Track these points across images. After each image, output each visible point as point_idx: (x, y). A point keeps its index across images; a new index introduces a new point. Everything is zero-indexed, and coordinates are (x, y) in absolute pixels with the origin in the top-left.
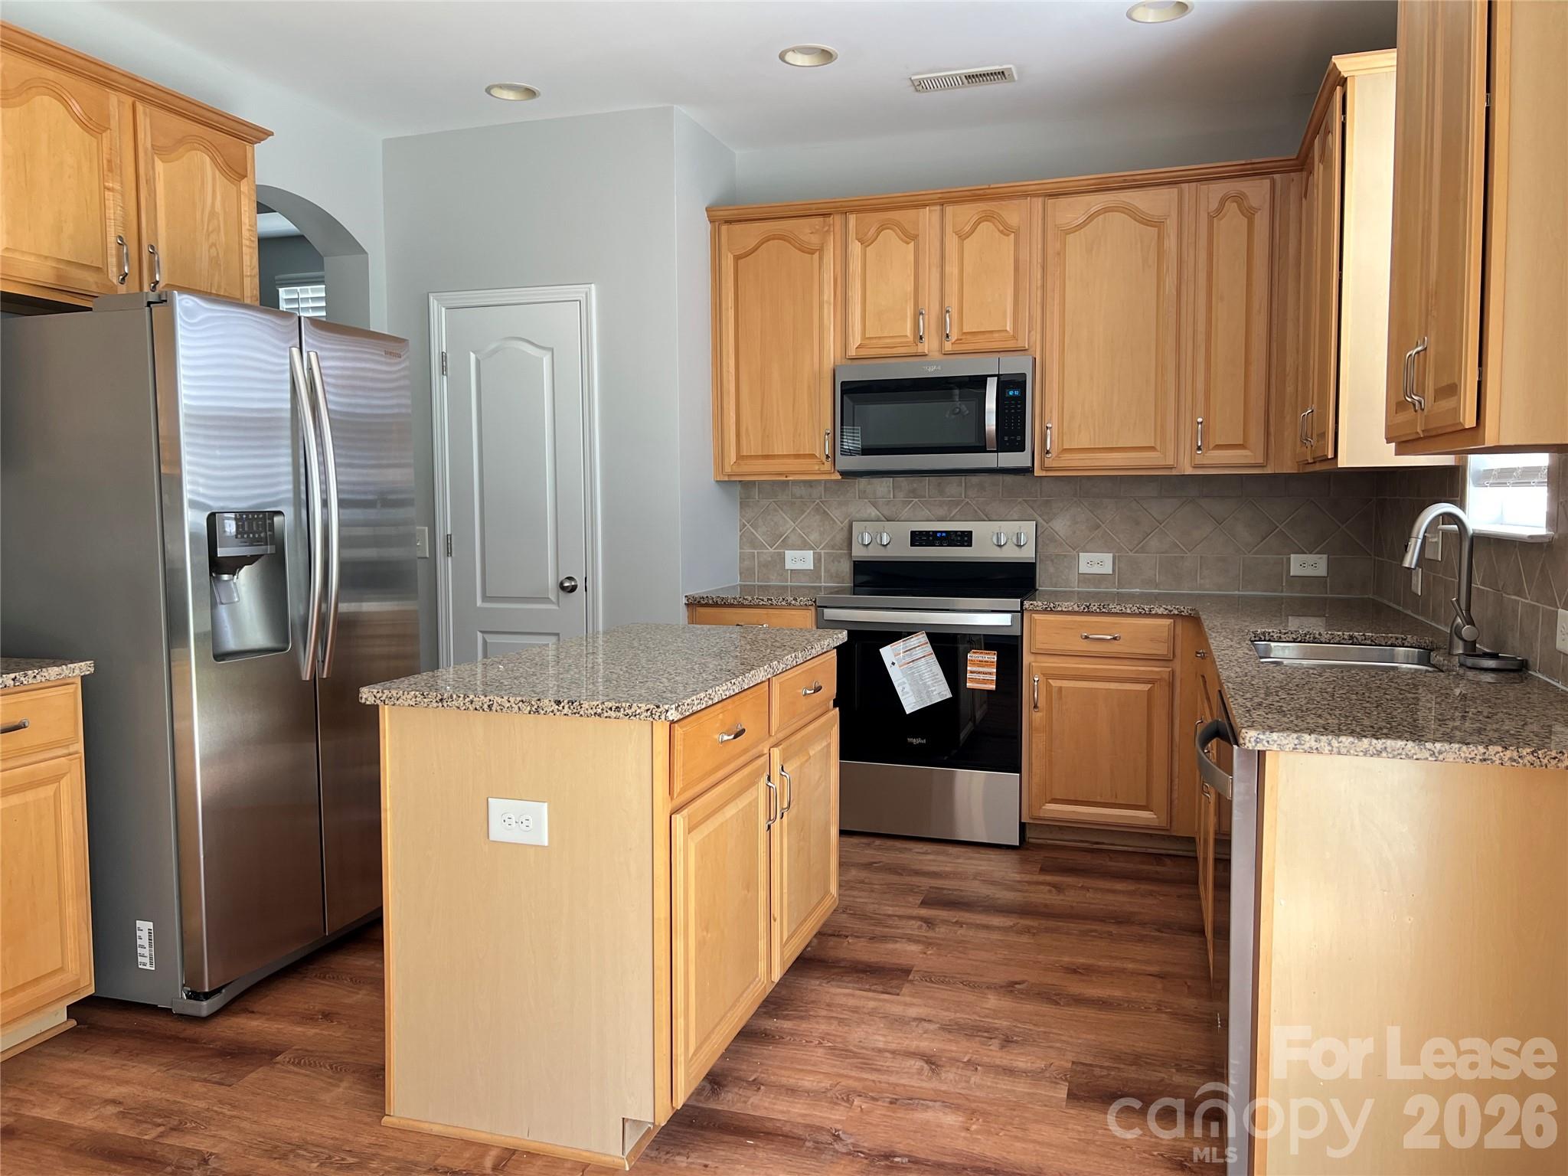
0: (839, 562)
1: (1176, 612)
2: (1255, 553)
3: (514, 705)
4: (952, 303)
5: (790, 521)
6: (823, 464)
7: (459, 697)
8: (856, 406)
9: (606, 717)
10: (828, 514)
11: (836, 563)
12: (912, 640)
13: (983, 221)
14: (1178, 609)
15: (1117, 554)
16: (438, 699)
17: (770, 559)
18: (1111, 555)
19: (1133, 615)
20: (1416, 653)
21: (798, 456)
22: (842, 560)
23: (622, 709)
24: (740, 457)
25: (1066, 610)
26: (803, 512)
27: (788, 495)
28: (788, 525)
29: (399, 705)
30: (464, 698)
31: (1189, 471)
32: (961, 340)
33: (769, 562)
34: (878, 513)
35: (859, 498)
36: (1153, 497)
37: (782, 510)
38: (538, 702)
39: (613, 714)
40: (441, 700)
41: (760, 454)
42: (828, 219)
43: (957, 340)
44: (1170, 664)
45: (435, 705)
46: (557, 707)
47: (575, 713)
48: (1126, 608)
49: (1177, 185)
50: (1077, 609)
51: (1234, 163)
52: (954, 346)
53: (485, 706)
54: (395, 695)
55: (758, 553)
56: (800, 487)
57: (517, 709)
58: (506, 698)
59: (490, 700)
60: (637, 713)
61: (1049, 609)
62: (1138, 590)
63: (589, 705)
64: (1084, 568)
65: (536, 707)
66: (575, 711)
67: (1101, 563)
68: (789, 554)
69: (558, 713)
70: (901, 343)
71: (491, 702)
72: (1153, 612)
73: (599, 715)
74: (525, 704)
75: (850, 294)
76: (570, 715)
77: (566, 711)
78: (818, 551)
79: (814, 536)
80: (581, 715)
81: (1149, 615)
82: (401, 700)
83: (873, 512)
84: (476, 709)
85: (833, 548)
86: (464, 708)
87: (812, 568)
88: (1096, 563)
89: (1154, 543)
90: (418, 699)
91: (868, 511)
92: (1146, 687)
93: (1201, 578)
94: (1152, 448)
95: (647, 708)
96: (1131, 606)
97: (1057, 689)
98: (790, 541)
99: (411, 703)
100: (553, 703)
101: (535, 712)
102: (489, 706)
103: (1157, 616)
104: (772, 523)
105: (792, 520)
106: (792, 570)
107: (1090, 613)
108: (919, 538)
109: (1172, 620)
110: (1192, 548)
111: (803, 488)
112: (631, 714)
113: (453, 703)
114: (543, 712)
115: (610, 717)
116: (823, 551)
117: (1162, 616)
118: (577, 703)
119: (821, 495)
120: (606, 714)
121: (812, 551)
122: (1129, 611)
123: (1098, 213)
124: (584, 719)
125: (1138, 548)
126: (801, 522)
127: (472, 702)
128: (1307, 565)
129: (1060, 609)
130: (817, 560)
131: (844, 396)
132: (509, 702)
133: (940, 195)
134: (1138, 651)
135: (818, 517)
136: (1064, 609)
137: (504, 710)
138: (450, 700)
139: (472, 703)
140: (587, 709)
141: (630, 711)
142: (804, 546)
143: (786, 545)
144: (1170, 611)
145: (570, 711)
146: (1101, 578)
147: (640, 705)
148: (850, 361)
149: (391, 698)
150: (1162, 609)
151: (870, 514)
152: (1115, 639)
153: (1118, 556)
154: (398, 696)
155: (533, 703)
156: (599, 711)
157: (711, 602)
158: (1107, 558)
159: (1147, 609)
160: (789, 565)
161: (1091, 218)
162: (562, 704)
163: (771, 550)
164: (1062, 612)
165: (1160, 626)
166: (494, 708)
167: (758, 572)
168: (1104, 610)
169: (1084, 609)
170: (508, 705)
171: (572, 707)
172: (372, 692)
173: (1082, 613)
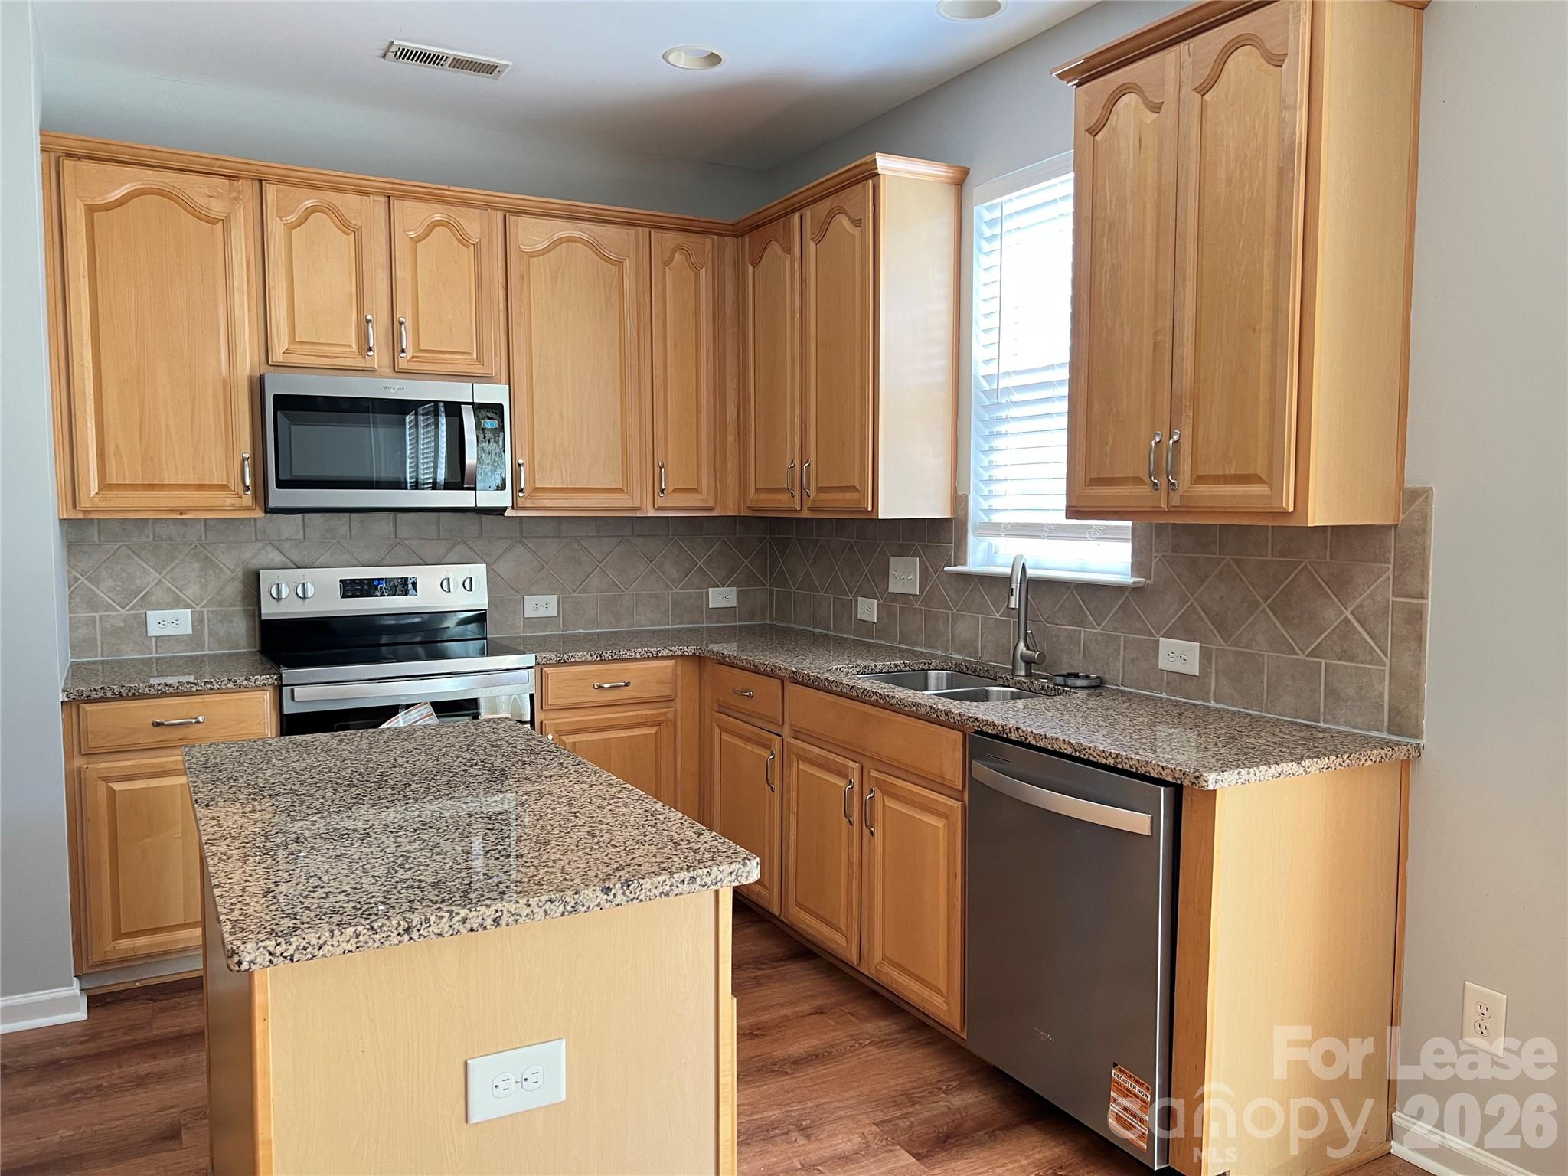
0: (231, 622)
1: (680, 653)
2: (681, 589)
3: (537, 910)
4: (405, 314)
5: (151, 570)
6: (241, 497)
7: (441, 917)
8: (292, 427)
9: (676, 895)
10: (211, 561)
11: (226, 623)
12: (412, 712)
13: (439, 226)
14: (681, 649)
15: (561, 596)
16: (401, 930)
17: (122, 624)
18: (556, 596)
19: (643, 659)
20: (945, 675)
21: (200, 487)
22: (234, 620)
23: (698, 879)
24: (104, 486)
25: (579, 660)
26: (173, 558)
27: (148, 537)
28: (148, 576)
29: (324, 956)
30: (451, 918)
31: (651, 513)
32: (417, 357)
33: (121, 628)
34: (284, 558)
35: (256, 539)
36: (593, 537)
37: (138, 556)
38: (576, 896)
39: (685, 888)
40: (408, 930)
41: (139, 482)
42: (235, 182)
43: (413, 357)
44: (671, 704)
45: (395, 941)
46: (605, 897)
47: (632, 900)
48: (636, 653)
49: (635, 228)
50: (590, 658)
51: (659, 214)
52: (410, 363)
53: (489, 922)
54: (314, 941)
55: (100, 616)
56: (168, 526)
57: (541, 912)
58: (523, 901)
59: (497, 911)
60: (718, 879)
61: (562, 661)
62: (582, 631)
63: (652, 884)
64: (529, 613)
65: (572, 904)
66: (632, 896)
67: (546, 606)
68: (153, 616)
69: (607, 906)
70: (344, 353)
71: (499, 914)
72: (660, 655)
73: (667, 895)
74: (556, 903)
75: (272, 284)
76: (624, 903)
77: (618, 900)
78: (198, 609)
79: (192, 591)
80: (641, 900)
81: (657, 658)
82: (326, 948)
83: (278, 558)
84: (472, 930)
85: (220, 604)
86: (451, 932)
87: (191, 633)
88: (541, 606)
89: (595, 581)
90: (361, 938)
91: (270, 556)
92: (653, 730)
93: (637, 615)
94: (620, 490)
95: (730, 870)
96: (640, 650)
97: (571, 745)
98: (153, 598)
99: (349, 947)
100: (599, 893)
101: (571, 912)
102: (494, 920)
103: (663, 658)
104: (124, 575)
105: (156, 570)
106: (157, 637)
107: (602, 661)
108: (352, 588)
109: (674, 661)
110: (628, 586)
111: (171, 527)
112: (710, 883)
113: (430, 929)
114: (583, 909)
115: (681, 894)
116: (205, 610)
117: (668, 657)
118: (636, 884)
119: (201, 537)
120: (676, 891)
121: (190, 610)
122: (638, 656)
123: (561, 241)
124: (646, 904)
125: (580, 588)
126: (170, 572)
127: (464, 921)
128: (722, 597)
129: (573, 660)
130: (198, 621)
131: (279, 413)
132: (529, 906)
133: (389, 186)
134: (643, 695)
135: (196, 565)
136: (578, 660)
137: (521, 920)
138: (424, 925)
139: (464, 923)
140: (650, 890)
141: (710, 879)
142: (177, 603)
143: (147, 602)
144: (674, 652)
145: (625, 898)
146: (546, 621)
147: (721, 868)
148: (272, 368)
149: (305, 949)
150: (667, 651)
151: (273, 560)
152: (626, 685)
153: (563, 598)
154: (321, 942)
155: (568, 899)
156: (667, 888)
157: (109, 695)
158: (553, 599)
159: (654, 653)
160: (154, 630)
161: (555, 244)
162: (613, 891)
163: (124, 612)
164: (576, 663)
165: (665, 667)
166: (503, 922)
167: (102, 643)
168: (616, 657)
169: (597, 657)
170: (528, 910)
171: (627, 892)
172: (265, 948)
173: (595, 662)
